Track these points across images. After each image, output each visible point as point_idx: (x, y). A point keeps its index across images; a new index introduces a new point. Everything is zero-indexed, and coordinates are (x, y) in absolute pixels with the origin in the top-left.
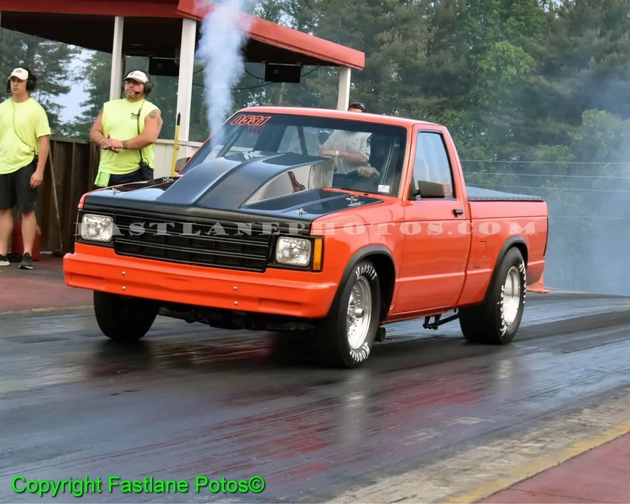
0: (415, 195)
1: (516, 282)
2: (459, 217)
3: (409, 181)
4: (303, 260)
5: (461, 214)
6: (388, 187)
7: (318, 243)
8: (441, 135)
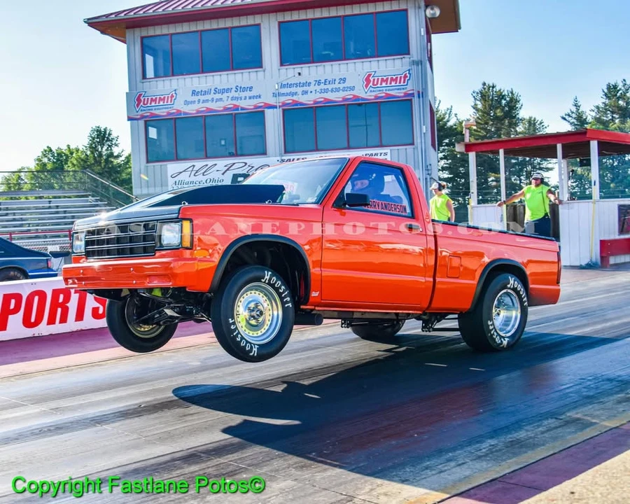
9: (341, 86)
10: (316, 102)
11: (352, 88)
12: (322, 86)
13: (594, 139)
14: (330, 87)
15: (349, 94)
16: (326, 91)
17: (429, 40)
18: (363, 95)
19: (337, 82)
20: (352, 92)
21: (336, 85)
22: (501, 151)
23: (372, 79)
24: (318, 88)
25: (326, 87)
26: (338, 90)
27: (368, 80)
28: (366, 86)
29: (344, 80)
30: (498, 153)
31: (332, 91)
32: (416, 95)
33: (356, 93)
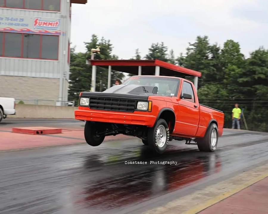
0: (182, 97)
1: (215, 134)
2: (196, 108)
3: (180, 94)
4: (145, 109)
5: (196, 107)
6: (174, 94)
7: (150, 103)
8: (191, 84)
9: (21, 23)
10: (5, 29)
11: (27, 25)
12: (10, 21)
13: (158, 65)
14: (14, 22)
15: (24, 28)
16: (12, 24)
17: (71, 6)
18: (32, 30)
19: (18, 20)
20: (26, 27)
21: (18, 22)
22: (110, 67)
23: (38, 21)
24: (7, 22)
25: (12, 22)
26: (18, 25)
27: (36, 22)
28: (35, 25)
29: (22, 20)
30: (107, 68)
31: (15, 25)
32: (62, 34)
33: (29, 28)
